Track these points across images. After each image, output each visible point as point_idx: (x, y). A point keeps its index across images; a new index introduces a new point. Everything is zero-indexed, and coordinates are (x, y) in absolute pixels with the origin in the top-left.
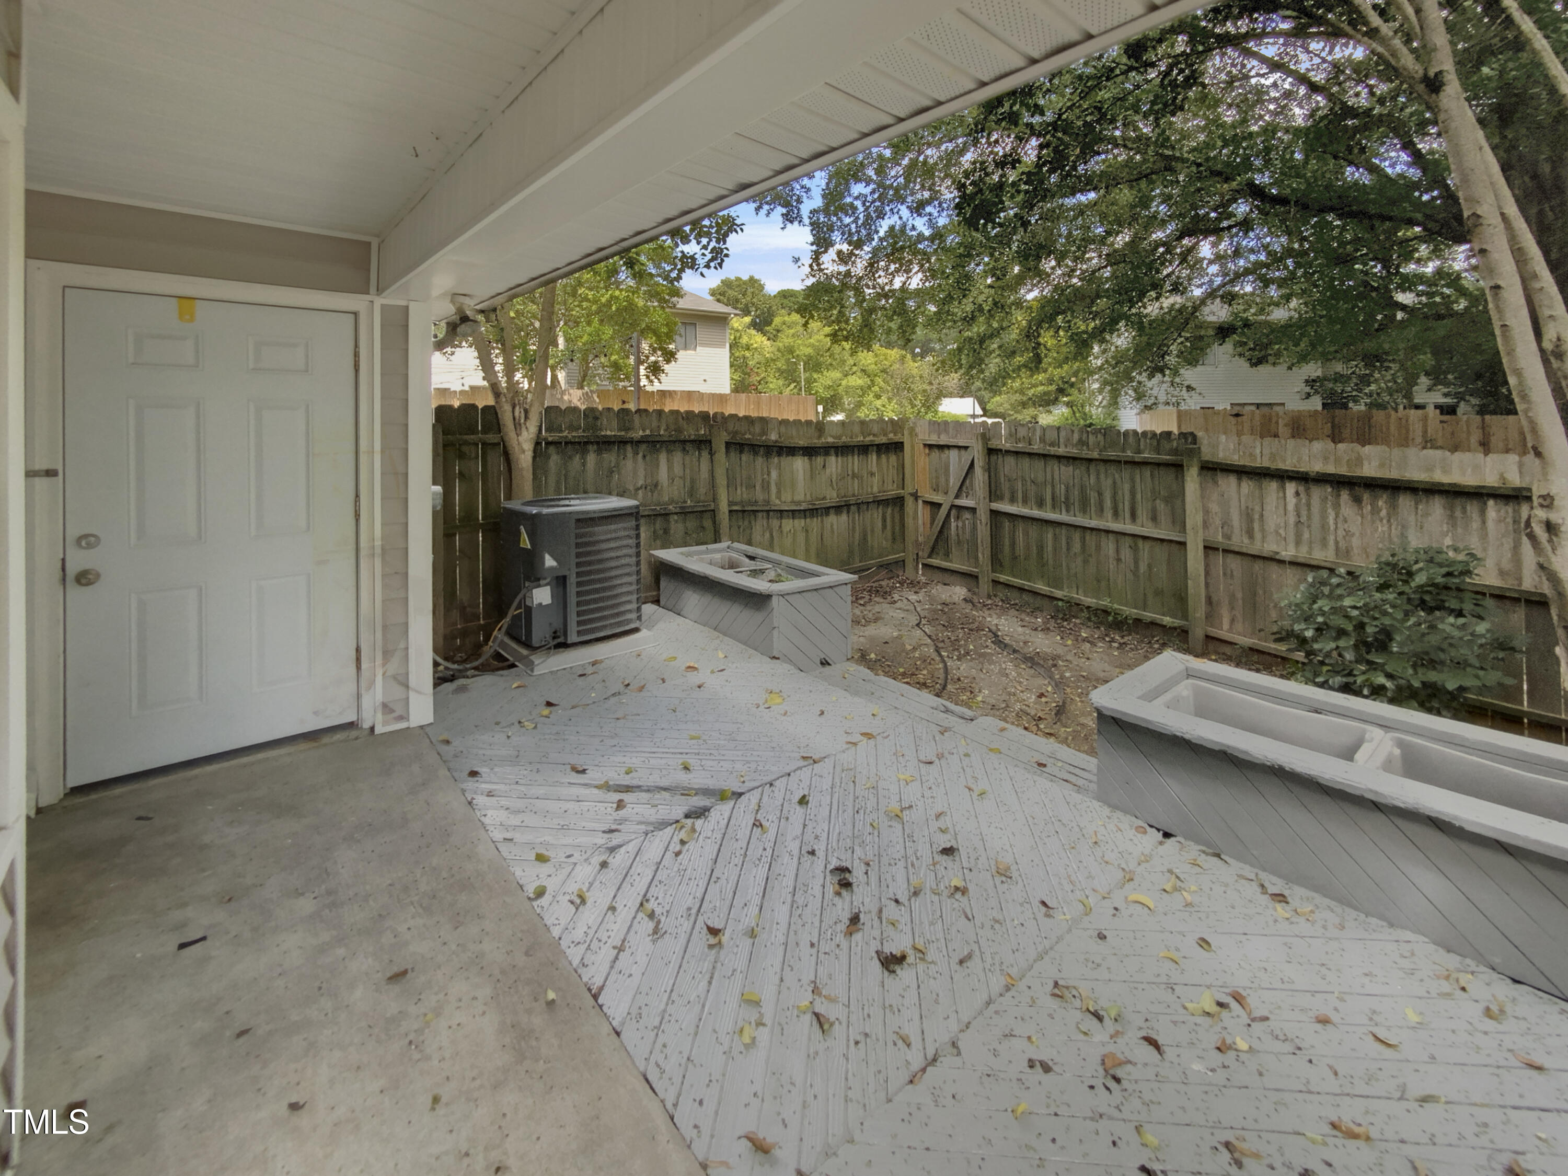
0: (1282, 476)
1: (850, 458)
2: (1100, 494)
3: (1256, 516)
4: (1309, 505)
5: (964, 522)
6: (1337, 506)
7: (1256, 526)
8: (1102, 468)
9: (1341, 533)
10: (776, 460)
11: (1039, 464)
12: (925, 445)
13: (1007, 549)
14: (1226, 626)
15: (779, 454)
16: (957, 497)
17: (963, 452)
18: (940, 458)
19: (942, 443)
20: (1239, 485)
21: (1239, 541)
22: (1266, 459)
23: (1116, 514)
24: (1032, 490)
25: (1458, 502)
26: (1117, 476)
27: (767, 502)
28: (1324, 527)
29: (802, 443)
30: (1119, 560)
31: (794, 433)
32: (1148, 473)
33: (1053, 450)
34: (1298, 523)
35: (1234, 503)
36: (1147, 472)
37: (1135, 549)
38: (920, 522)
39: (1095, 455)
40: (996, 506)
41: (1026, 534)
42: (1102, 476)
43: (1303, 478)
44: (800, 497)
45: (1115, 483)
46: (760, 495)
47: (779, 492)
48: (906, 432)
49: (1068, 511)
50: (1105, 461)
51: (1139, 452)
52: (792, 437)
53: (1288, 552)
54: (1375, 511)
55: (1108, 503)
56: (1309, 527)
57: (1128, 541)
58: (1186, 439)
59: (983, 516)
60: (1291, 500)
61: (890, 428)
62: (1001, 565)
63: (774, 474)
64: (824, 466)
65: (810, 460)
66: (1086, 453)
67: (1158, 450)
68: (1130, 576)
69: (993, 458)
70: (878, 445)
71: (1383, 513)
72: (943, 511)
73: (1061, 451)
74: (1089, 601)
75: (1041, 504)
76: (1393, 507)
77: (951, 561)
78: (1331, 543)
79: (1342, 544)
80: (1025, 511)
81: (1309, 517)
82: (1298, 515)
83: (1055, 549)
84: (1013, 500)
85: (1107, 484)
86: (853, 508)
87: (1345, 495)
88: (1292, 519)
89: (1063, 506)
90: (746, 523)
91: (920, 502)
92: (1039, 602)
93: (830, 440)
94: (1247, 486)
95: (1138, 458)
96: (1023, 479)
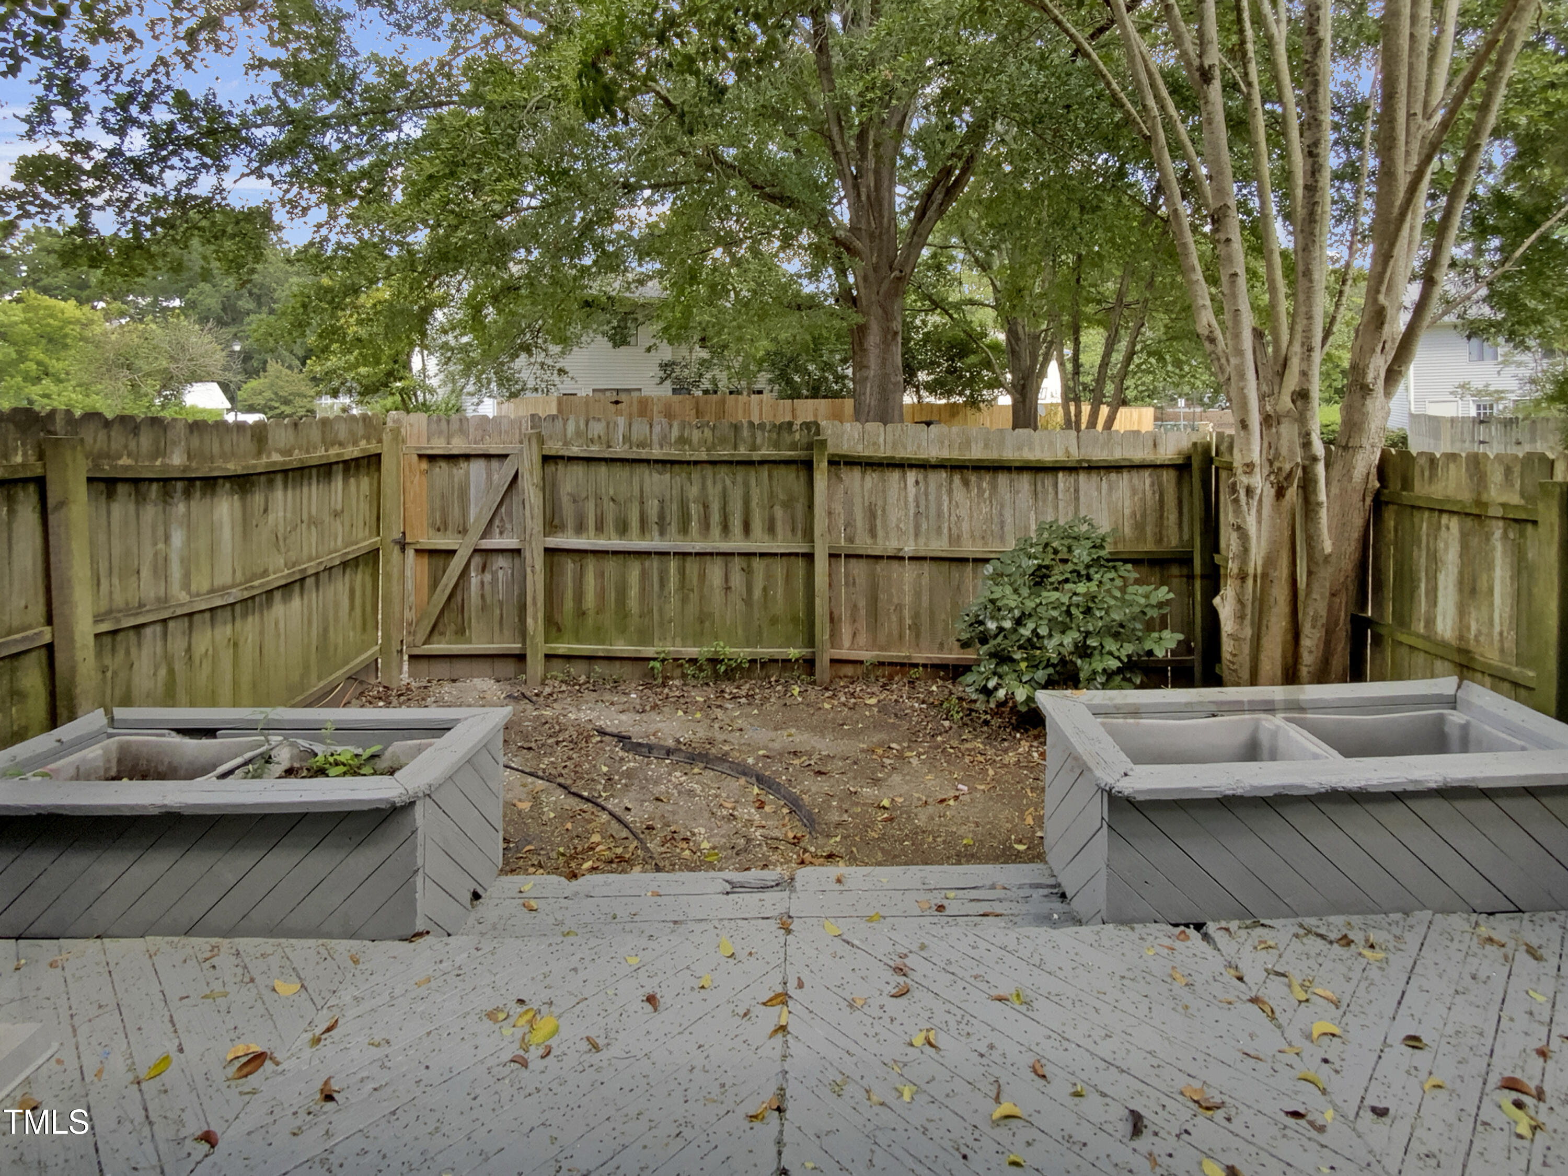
0: (902, 465)
1: (305, 489)
2: (706, 507)
3: (879, 512)
4: (926, 494)
5: (494, 574)
6: (950, 491)
7: (879, 522)
8: (709, 470)
9: (953, 518)
10: (181, 508)
11: (622, 473)
12: (420, 456)
13: (569, 604)
14: (846, 643)
15: (187, 495)
16: (485, 534)
17: (495, 464)
18: (451, 476)
19: (455, 452)
20: (863, 478)
21: (863, 544)
22: (889, 446)
23: (726, 528)
24: (610, 511)
25: (1040, 476)
26: (728, 482)
27: (164, 601)
28: (939, 515)
29: (233, 467)
30: (728, 589)
31: (216, 449)
32: (766, 474)
33: (644, 453)
34: (918, 513)
35: (858, 501)
36: (764, 472)
37: (748, 572)
38: (410, 585)
39: (704, 456)
40: (555, 541)
41: (600, 575)
42: (709, 482)
43: (923, 466)
44: (224, 577)
45: (724, 490)
46: (148, 589)
47: (187, 576)
48: (385, 437)
49: (662, 533)
50: (713, 463)
51: (754, 448)
52: (212, 459)
53: (909, 549)
54: (981, 491)
55: (715, 518)
56: (927, 517)
57: (737, 563)
58: (809, 430)
59: (535, 560)
60: (912, 490)
61: (360, 430)
62: (559, 630)
63: (178, 538)
64: (266, 510)
65: (243, 499)
66: (689, 455)
67: (776, 445)
68: (740, 606)
69: (551, 468)
70: (345, 462)
71: (987, 495)
72: (456, 565)
73: (657, 453)
74: (692, 651)
75: (623, 529)
76: (994, 487)
77: (470, 642)
78: (946, 531)
79: (955, 531)
80: (601, 543)
81: (927, 507)
82: (918, 506)
83: (643, 590)
84: (580, 528)
85: (714, 492)
86: (310, 582)
87: (957, 479)
88: (912, 512)
89: (655, 527)
90: (121, 654)
91: (410, 553)
92: (617, 670)
93: (276, 457)
94: (872, 479)
95: (756, 456)
96: (599, 498)
